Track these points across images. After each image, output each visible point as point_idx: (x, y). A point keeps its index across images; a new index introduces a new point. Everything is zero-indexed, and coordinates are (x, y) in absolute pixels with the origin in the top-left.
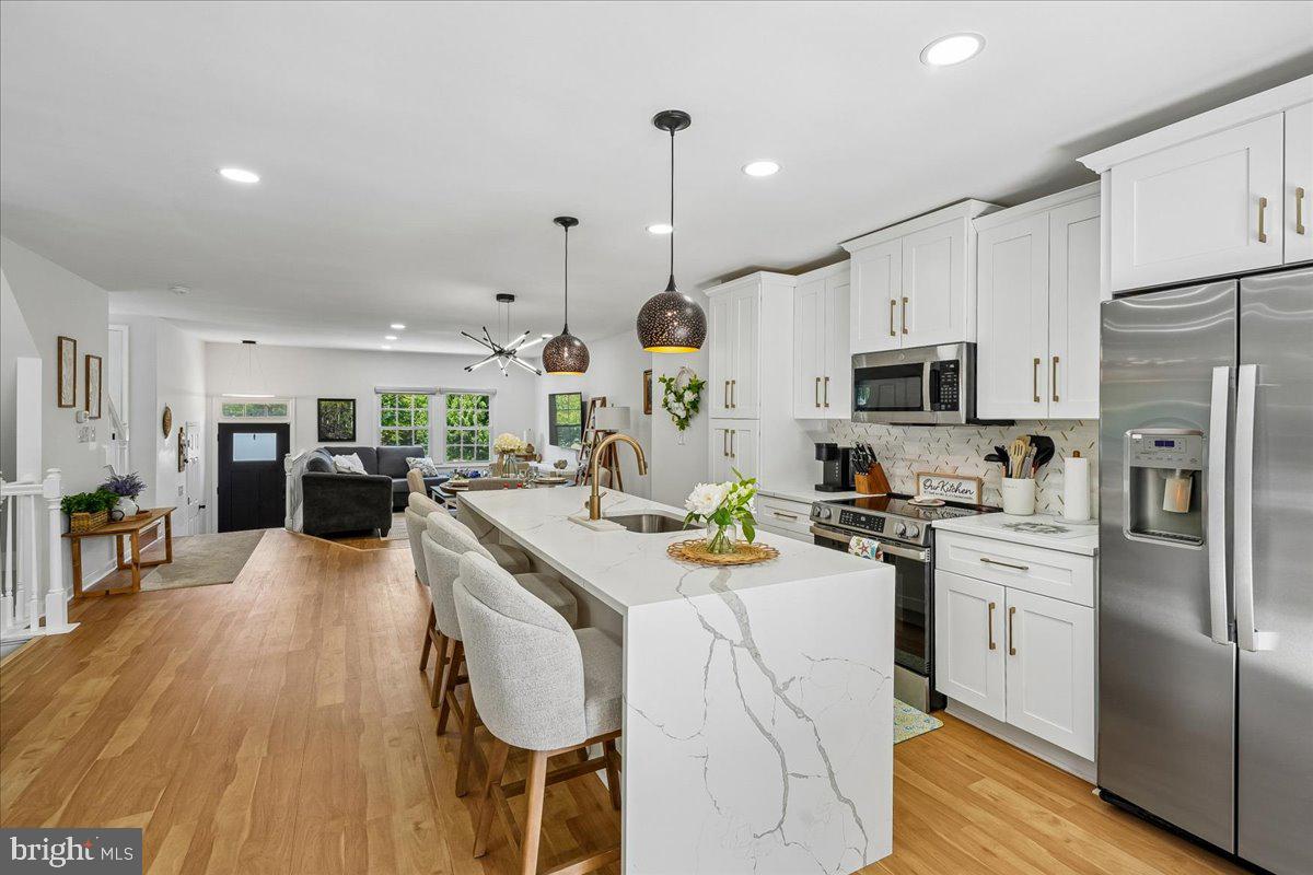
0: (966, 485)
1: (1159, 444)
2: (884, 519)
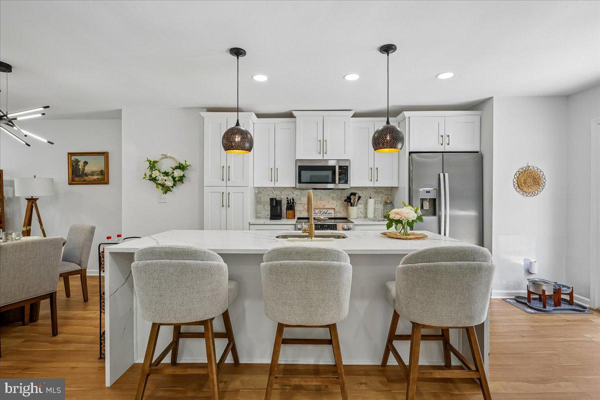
0: (330, 211)
1: (427, 192)
2: (336, 225)
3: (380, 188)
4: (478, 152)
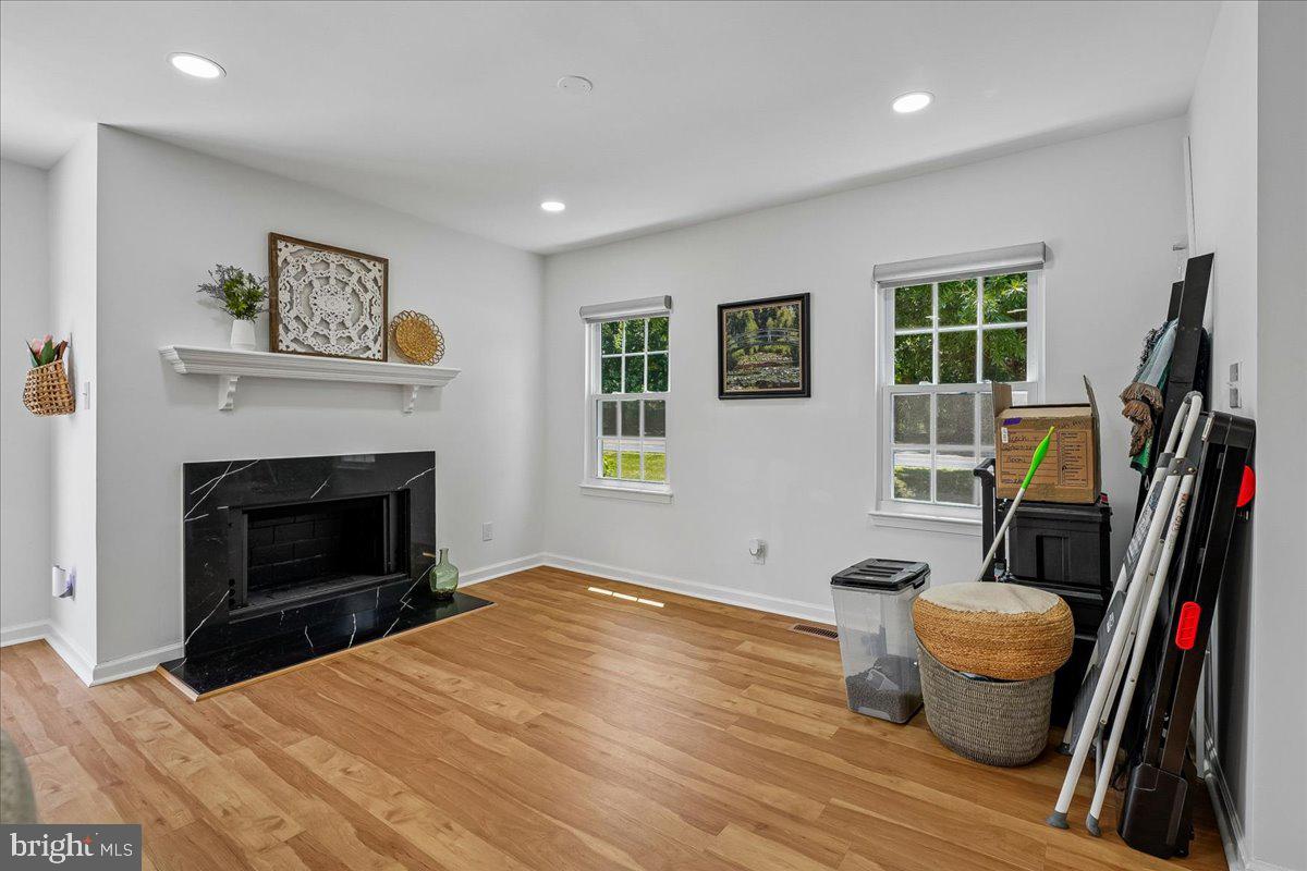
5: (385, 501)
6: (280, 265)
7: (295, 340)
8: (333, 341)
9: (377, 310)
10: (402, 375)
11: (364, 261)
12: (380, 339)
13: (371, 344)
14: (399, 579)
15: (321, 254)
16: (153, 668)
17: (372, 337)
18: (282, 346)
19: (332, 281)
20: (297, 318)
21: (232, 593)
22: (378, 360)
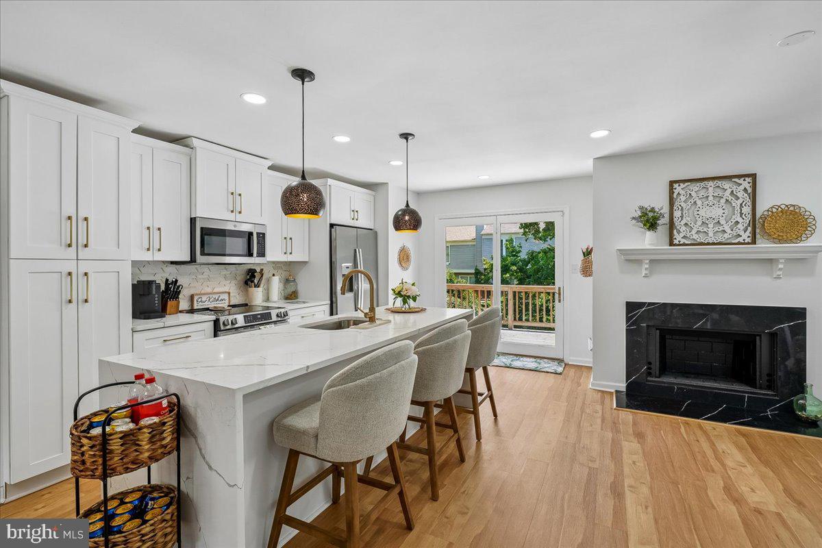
3: (278, 262)
4: (371, 230)
5: (758, 338)
6: (675, 197)
7: (684, 237)
8: (711, 234)
9: (747, 210)
10: (772, 252)
11: (736, 180)
12: (750, 229)
13: (742, 233)
14: (768, 395)
15: (702, 184)
16: (613, 391)
17: (742, 228)
18: (676, 242)
19: (711, 198)
20: (686, 224)
21: (649, 368)
22: (748, 243)
